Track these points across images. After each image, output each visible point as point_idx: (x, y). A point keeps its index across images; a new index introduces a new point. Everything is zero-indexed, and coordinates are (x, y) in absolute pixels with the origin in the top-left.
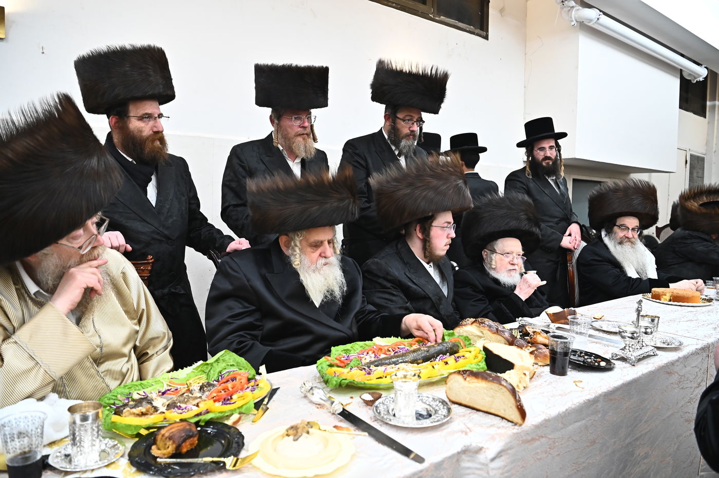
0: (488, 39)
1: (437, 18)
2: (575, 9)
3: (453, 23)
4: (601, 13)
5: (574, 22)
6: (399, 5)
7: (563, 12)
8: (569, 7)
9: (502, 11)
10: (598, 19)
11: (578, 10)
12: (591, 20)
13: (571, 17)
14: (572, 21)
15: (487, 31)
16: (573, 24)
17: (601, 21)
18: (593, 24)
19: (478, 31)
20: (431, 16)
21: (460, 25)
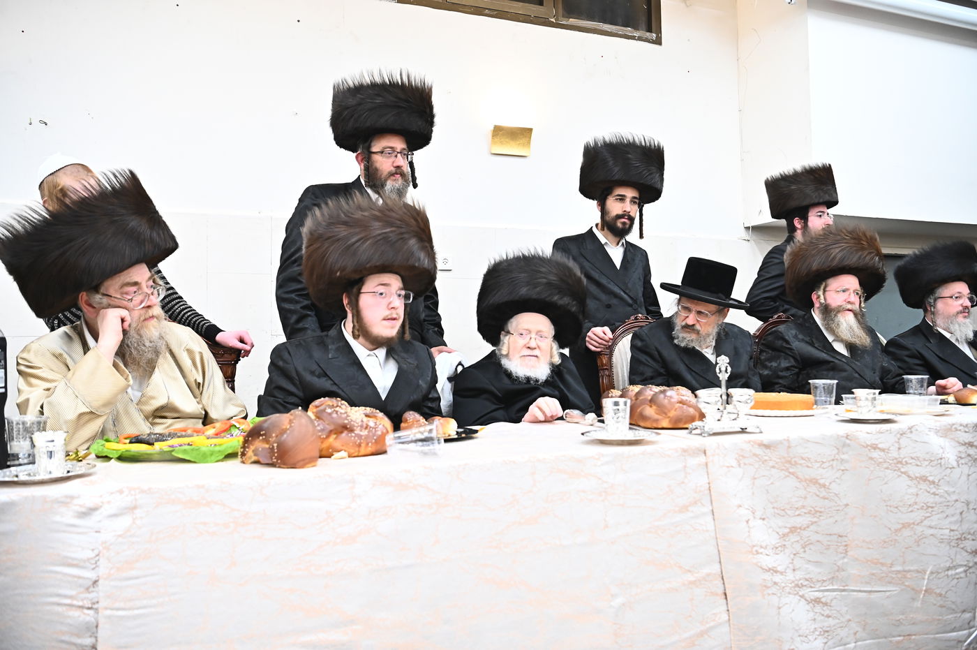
1: (562, 23)
3: (594, 27)
6: (496, 10)
15: (659, 31)
19: (641, 33)
20: (553, 20)
21: (607, 27)
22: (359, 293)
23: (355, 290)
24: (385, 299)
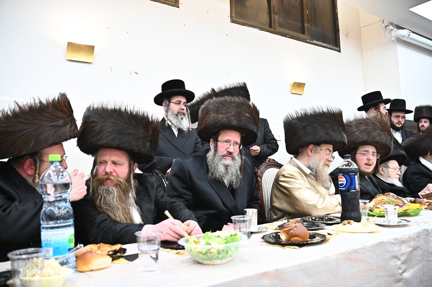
0: (340, 52)
1: (311, 42)
2: (394, 30)
3: (321, 44)
4: (411, 32)
5: (394, 38)
6: (291, 35)
7: (386, 33)
8: (390, 29)
9: (347, 35)
10: (409, 35)
11: (396, 31)
12: (404, 36)
13: (392, 36)
14: (393, 38)
15: (340, 47)
16: (393, 39)
17: (410, 36)
18: (406, 38)
19: (335, 48)
20: (308, 41)
21: (324, 45)
22: (355, 154)
23: (354, 153)
24: (366, 156)
